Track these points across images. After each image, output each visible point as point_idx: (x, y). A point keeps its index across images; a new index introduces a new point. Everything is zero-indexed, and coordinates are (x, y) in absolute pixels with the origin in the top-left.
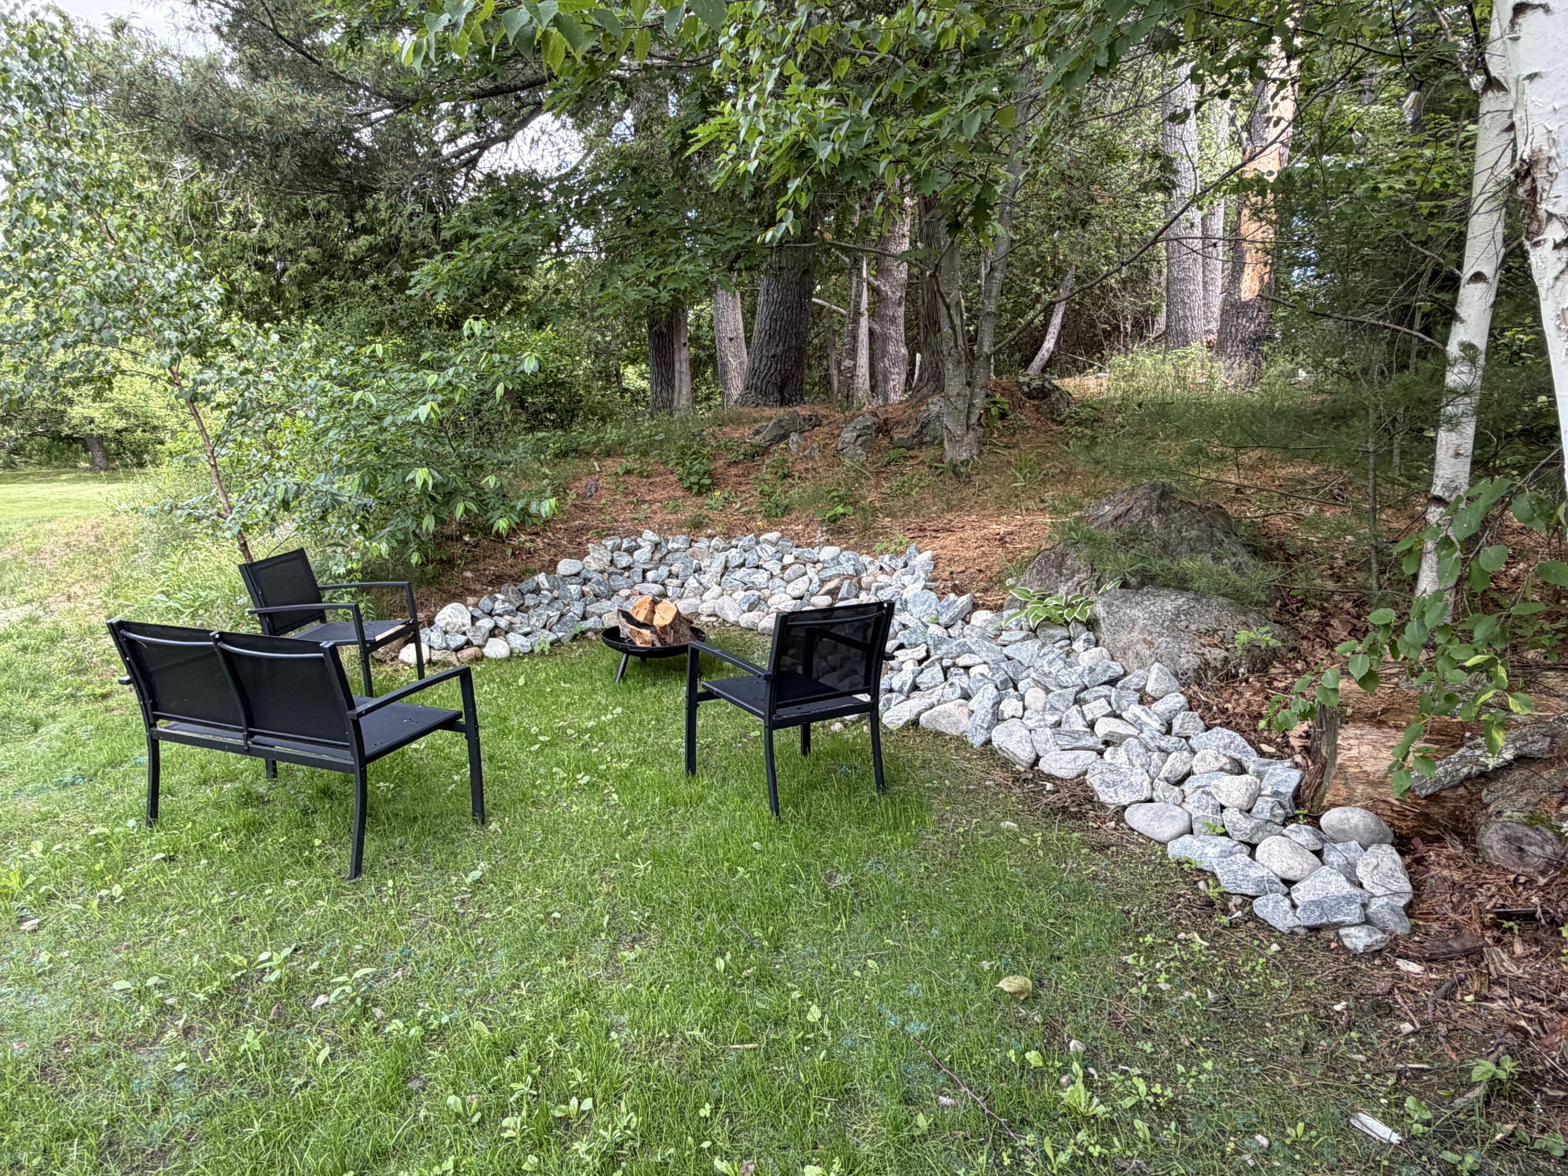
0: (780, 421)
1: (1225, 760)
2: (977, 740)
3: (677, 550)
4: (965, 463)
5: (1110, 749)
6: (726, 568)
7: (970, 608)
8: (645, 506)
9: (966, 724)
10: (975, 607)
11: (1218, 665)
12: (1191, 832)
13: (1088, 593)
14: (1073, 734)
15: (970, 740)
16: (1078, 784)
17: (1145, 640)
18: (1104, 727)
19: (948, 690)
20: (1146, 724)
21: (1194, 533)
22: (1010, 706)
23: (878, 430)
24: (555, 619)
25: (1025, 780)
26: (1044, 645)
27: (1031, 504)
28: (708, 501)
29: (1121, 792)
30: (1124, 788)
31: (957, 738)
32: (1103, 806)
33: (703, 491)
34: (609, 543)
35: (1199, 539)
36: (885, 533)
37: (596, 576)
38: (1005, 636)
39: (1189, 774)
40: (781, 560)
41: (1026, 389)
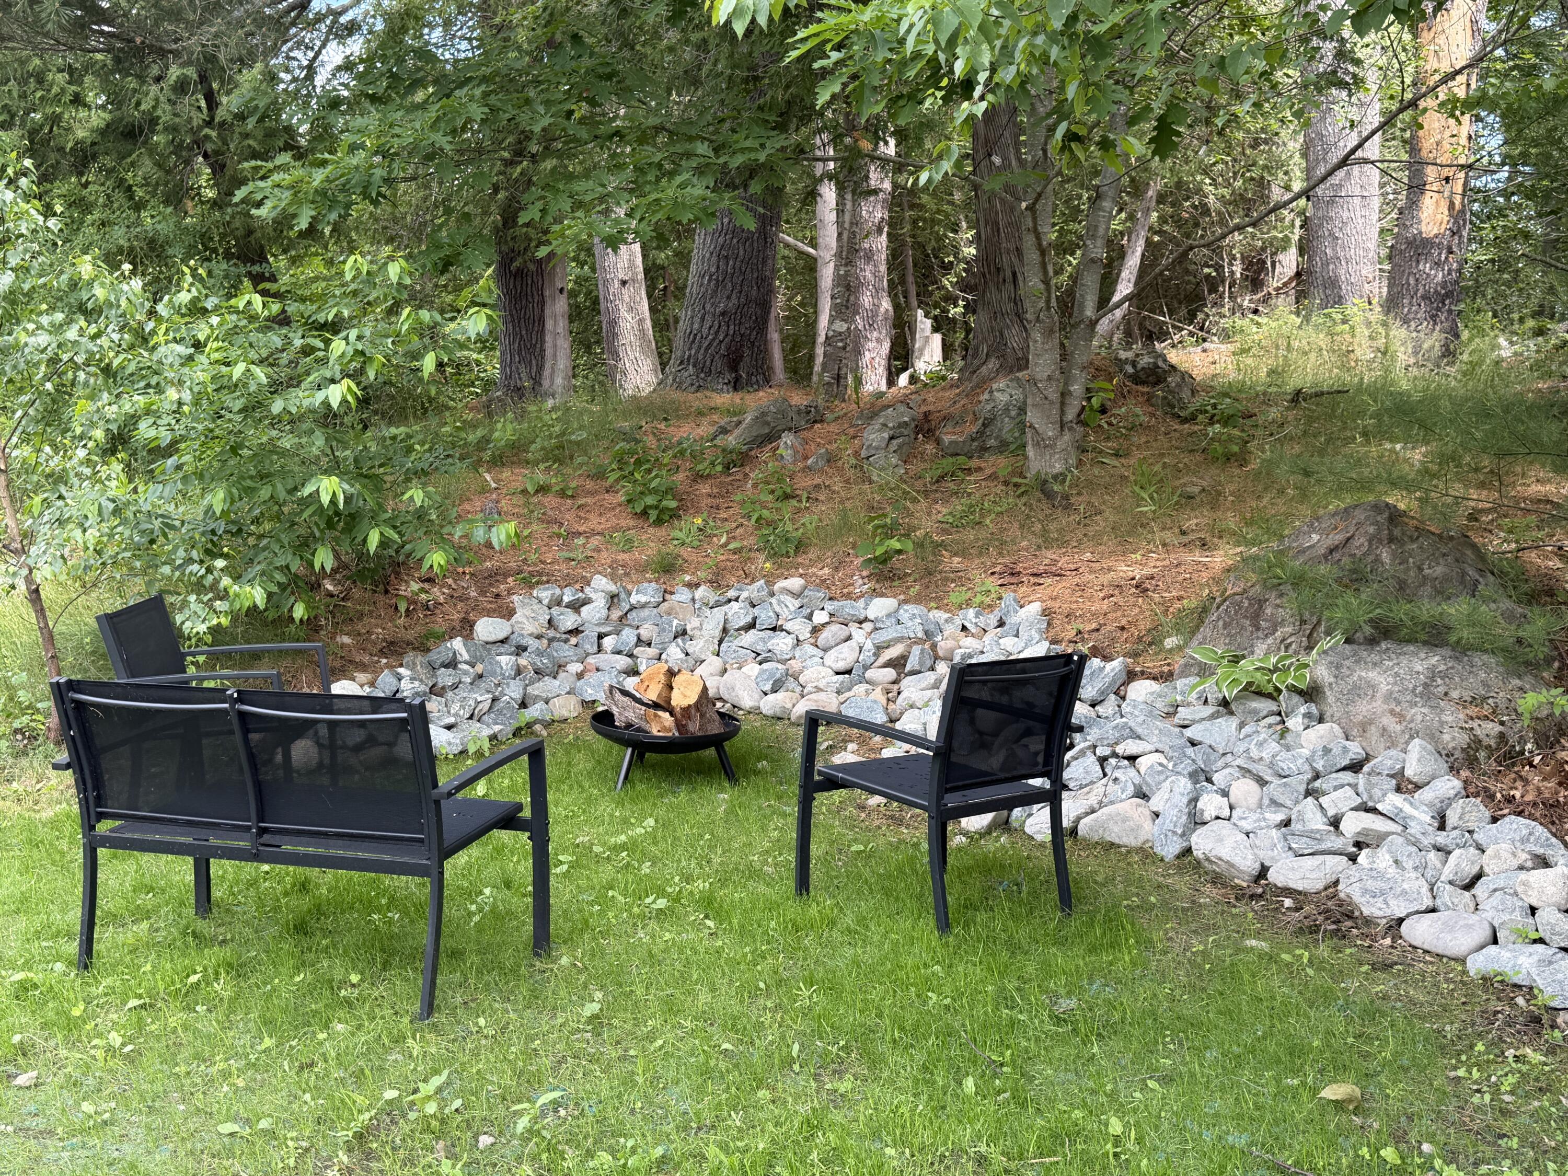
0: (764, 414)
1: (1525, 856)
2: (1170, 850)
3: (644, 606)
4: (1059, 478)
5: (1365, 852)
6: (725, 630)
7: (1124, 677)
8: (580, 541)
9: (1148, 831)
10: (1131, 676)
11: (1492, 743)
12: (1495, 941)
13: (1296, 653)
14: (1311, 835)
15: (1158, 850)
16: (1329, 898)
17: (1392, 712)
18: (1353, 824)
19: (1112, 787)
20: (1410, 817)
21: (1439, 570)
22: (1211, 804)
23: (918, 430)
24: (486, 705)
25: (1252, 897)
26: (1242, 725)
27: (1168, 536)
28: (677, 534)
29: (1392, 902)
30: (1397, 897)
31: (1140, 850)
32: (1369, 921)
33: (665, 517)
34: (545, 594)
35: (1446, 579)
36: (960, 578)
37: (533, 644)
38: (1184, 713)
39: (1479, 876)
40: (810, 617)
41: (1130, 370)
